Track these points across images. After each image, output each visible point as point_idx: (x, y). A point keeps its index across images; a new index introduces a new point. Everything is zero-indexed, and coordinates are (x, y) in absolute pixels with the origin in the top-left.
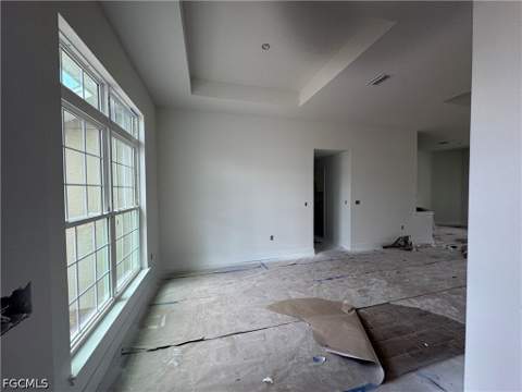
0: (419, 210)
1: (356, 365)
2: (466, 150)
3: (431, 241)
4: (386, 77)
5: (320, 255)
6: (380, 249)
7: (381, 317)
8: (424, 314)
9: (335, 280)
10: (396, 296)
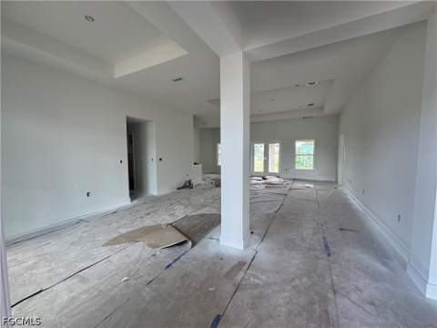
0: (195, 164)
1: (177, 247)
2: (219, 129)
3: (202, 182)
4: (180, 79)
5: (135, 202)
6: (176, 190)
7: (184, 223)
8: (203, 215)
9: (152, 214)
10: (190, 212)
